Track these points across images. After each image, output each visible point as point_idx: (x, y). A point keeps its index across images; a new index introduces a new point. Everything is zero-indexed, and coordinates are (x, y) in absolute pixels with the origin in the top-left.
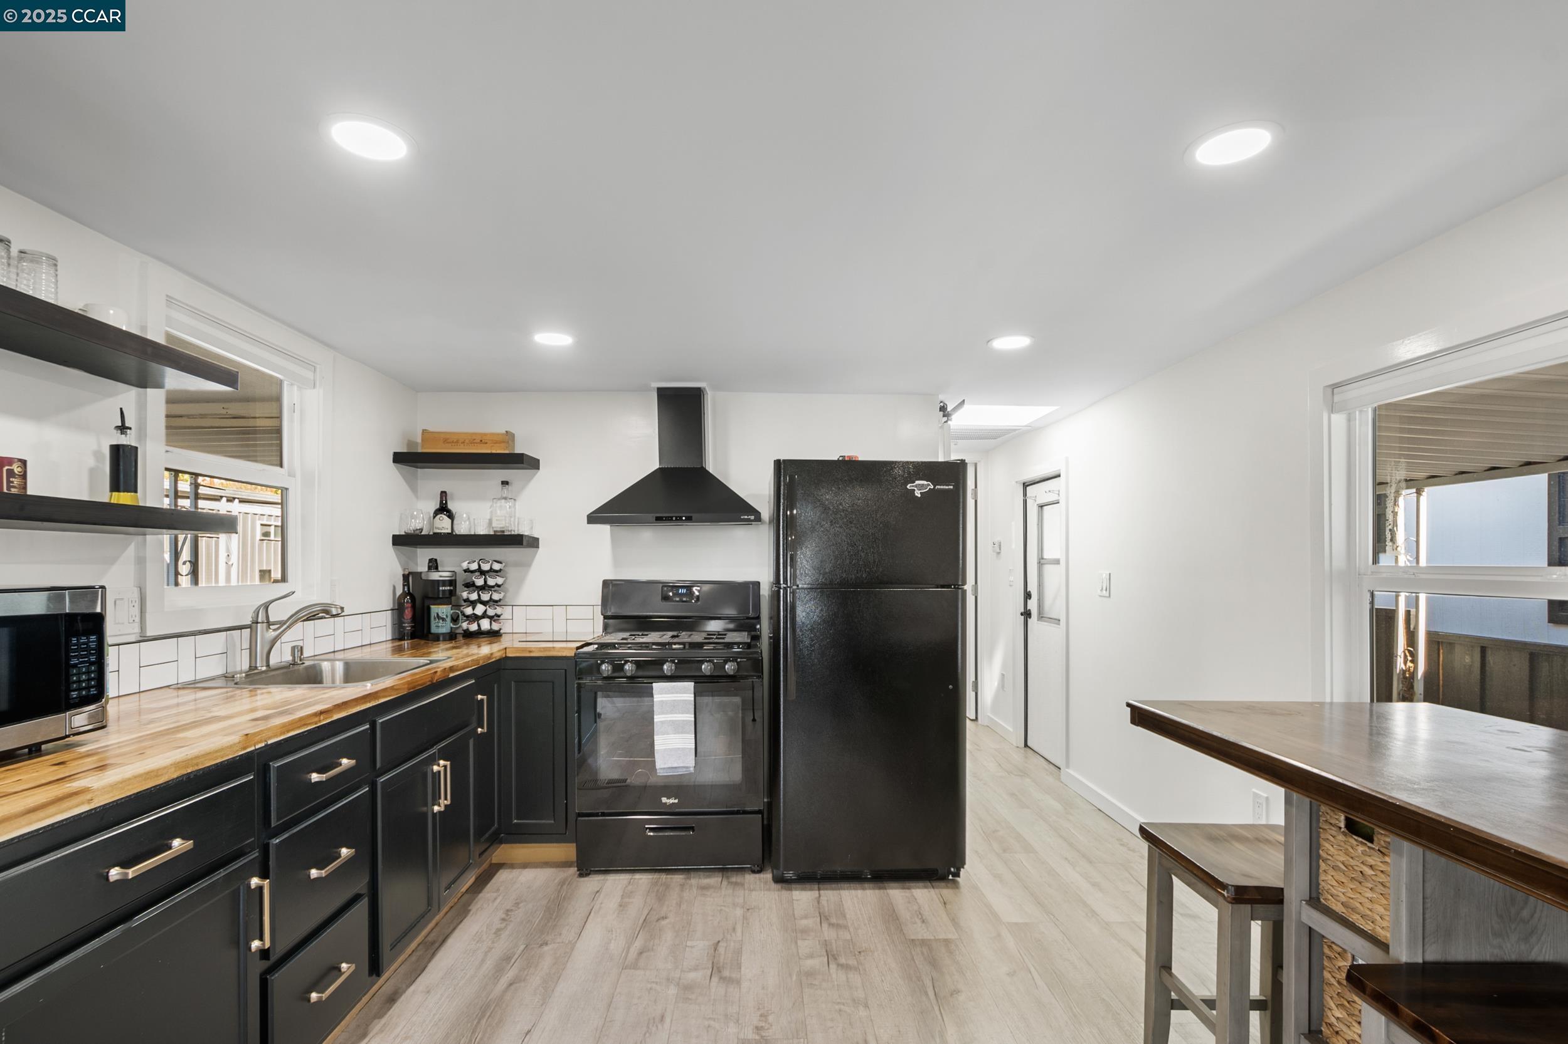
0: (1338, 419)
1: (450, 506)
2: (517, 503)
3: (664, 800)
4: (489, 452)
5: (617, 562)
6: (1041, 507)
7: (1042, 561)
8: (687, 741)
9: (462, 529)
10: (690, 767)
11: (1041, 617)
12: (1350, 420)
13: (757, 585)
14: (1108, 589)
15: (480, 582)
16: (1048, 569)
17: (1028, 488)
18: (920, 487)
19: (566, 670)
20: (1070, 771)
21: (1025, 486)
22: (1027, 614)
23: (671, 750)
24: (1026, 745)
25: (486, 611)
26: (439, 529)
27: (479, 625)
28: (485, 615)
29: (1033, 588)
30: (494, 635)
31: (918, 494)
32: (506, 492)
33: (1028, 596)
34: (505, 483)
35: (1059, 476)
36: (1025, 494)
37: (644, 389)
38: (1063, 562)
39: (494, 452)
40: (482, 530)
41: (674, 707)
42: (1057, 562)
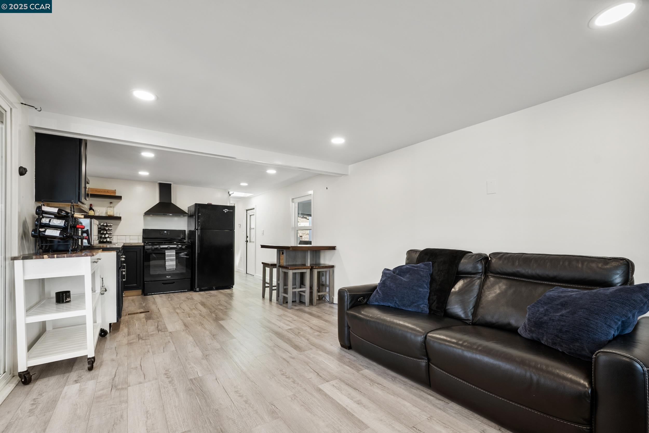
0: (293, 204)
1: (93, 208)
2: (115, 209)
3: (167, 277)
4: (110, 195)
5: (145, 224)
6: (250, 216)
7: (251, 229)
8: (174, 263)
9: (97, 214)
10: (174, 269)
11: (250, 242)
12: (295, 204)
13: (185, 231)
14: (263, 233)
15: (107, 228)
16: (252, 230)
17: (248, 211)
18: (226, 211)
19: (140, 249)
20: (256, 274)
21: (247, 210)
22: (247, 241)
23: (170, 265)
24: (247, 273)
25: (109, 236)
26: (91, 214)
27: (106, 240)
28: (108, 237)
29: (248, 235)
30: (110, 242)
31: (225, 212)
32: (112, 205)
33: (247, 237)
34: (111, 203)
35: (254, 209)
36: (247, 213)
37: (155, 182)
38: (255, 229)
39: (111, 195)
40: (104, 215)
41: (171, 256)
42: (254, 229)
